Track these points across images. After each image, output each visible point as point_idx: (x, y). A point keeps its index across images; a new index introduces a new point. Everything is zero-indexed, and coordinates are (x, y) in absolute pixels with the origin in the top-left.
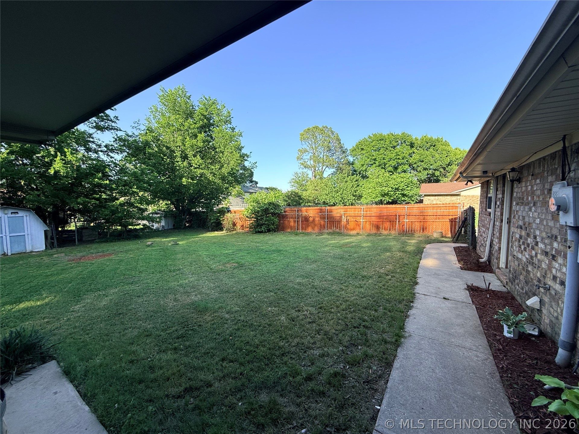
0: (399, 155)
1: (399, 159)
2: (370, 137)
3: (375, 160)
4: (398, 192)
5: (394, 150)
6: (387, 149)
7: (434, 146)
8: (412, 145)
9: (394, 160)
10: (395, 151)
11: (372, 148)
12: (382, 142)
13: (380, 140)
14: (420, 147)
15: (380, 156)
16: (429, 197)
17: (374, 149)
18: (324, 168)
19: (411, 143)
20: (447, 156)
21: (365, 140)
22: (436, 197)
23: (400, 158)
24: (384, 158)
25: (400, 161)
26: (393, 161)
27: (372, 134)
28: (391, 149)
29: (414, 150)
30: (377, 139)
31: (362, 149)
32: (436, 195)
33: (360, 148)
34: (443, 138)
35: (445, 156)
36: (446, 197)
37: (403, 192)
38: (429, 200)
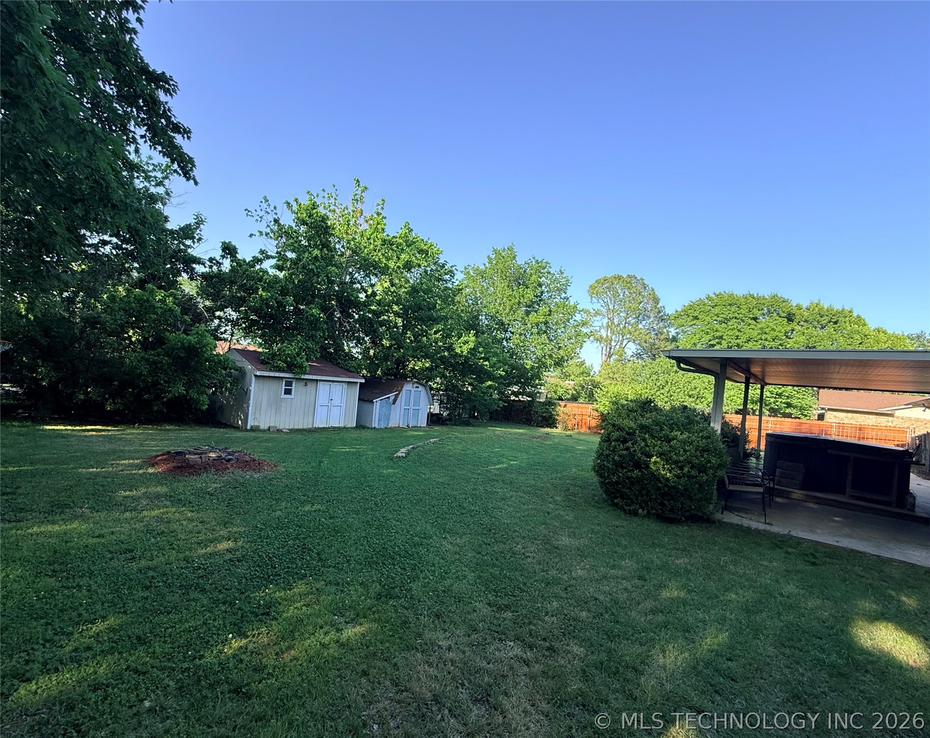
0: (766, 333)
1: (766, 340)
2: (709, 298)
3: (721, 337)
4: (780, 400)
5: (755, 323)
6: (743, 321)
7: (836, 323)
8: (790, 318)
9: (756, 341)
10: (759, 326)
11: (715, 318)
12: (733, 308)
13: (730, 305)
14: (806, 321)
15: (730, 333)
16: (835, 413)
17: (719, 319)
18: (625, 342)
19: (789, 314)
20: (860, 344)
21: (701, 303)
22: (850, 415)
23: (769, 338)
24: (737, 336)
25: (767, 343)
26: (755, 343)
27: (715, 294)
28: (750, 321)
29: (794, 325)
30: (724, 303)
31: (696, 318)
32: (848, 411)
33: (692, 313)
34: (854, 311)
35: (859, 342)
36: (867, 416)
37: (789, 400)
38: (835, 417)
